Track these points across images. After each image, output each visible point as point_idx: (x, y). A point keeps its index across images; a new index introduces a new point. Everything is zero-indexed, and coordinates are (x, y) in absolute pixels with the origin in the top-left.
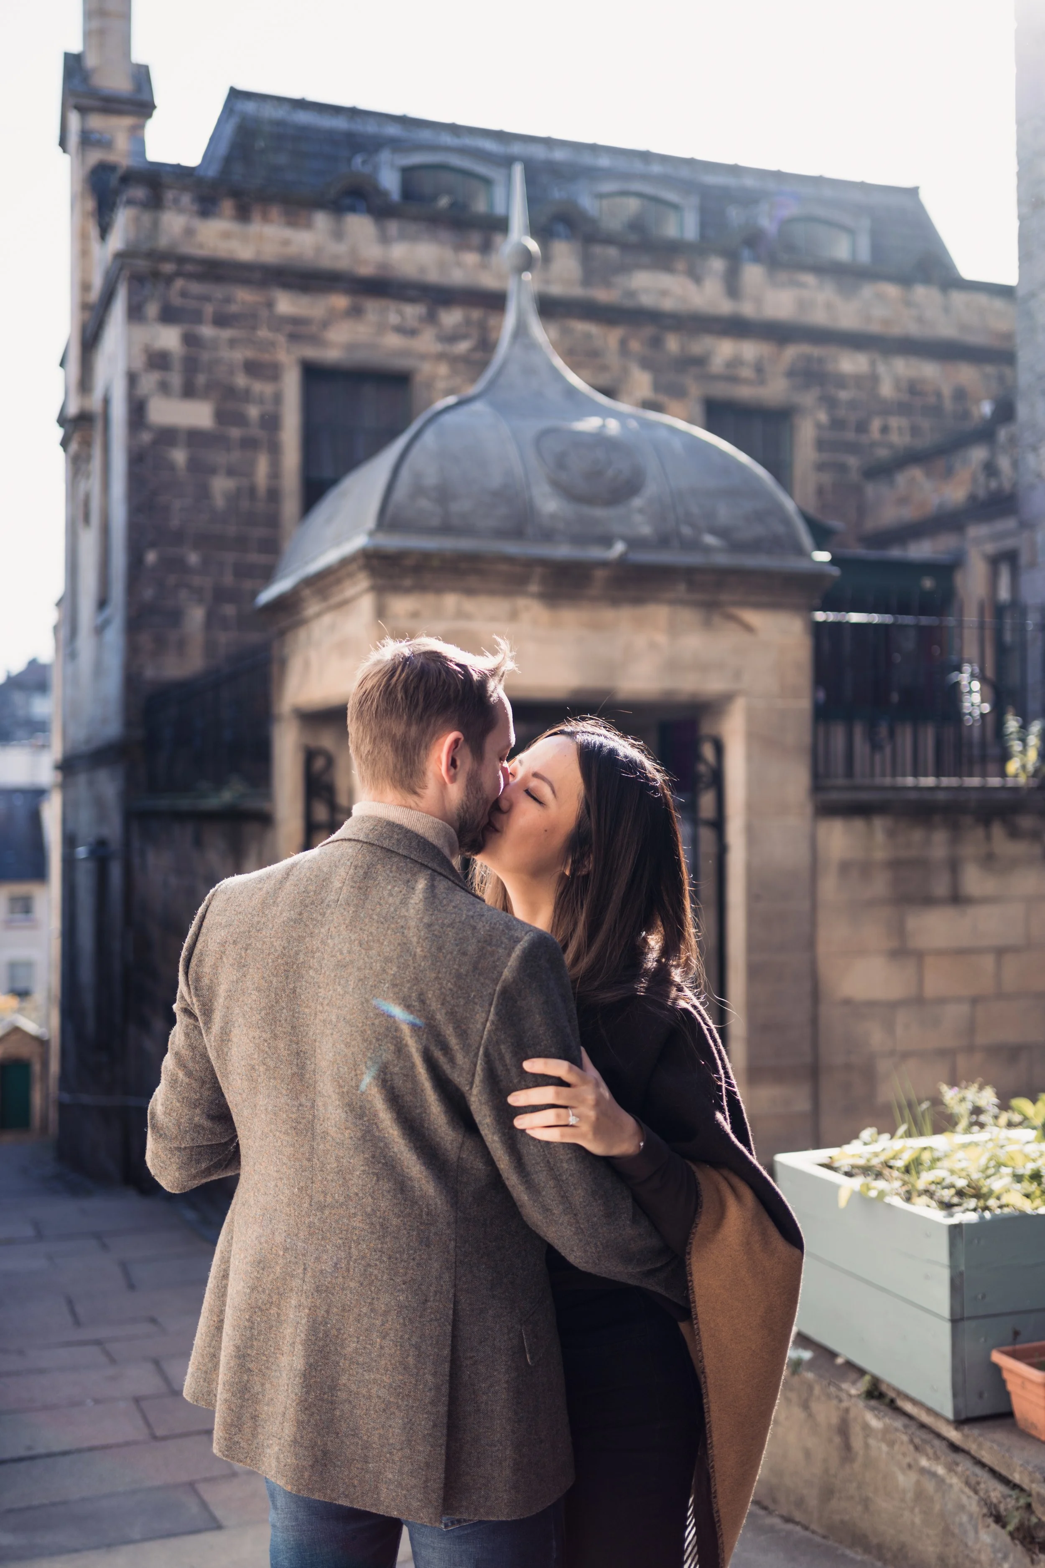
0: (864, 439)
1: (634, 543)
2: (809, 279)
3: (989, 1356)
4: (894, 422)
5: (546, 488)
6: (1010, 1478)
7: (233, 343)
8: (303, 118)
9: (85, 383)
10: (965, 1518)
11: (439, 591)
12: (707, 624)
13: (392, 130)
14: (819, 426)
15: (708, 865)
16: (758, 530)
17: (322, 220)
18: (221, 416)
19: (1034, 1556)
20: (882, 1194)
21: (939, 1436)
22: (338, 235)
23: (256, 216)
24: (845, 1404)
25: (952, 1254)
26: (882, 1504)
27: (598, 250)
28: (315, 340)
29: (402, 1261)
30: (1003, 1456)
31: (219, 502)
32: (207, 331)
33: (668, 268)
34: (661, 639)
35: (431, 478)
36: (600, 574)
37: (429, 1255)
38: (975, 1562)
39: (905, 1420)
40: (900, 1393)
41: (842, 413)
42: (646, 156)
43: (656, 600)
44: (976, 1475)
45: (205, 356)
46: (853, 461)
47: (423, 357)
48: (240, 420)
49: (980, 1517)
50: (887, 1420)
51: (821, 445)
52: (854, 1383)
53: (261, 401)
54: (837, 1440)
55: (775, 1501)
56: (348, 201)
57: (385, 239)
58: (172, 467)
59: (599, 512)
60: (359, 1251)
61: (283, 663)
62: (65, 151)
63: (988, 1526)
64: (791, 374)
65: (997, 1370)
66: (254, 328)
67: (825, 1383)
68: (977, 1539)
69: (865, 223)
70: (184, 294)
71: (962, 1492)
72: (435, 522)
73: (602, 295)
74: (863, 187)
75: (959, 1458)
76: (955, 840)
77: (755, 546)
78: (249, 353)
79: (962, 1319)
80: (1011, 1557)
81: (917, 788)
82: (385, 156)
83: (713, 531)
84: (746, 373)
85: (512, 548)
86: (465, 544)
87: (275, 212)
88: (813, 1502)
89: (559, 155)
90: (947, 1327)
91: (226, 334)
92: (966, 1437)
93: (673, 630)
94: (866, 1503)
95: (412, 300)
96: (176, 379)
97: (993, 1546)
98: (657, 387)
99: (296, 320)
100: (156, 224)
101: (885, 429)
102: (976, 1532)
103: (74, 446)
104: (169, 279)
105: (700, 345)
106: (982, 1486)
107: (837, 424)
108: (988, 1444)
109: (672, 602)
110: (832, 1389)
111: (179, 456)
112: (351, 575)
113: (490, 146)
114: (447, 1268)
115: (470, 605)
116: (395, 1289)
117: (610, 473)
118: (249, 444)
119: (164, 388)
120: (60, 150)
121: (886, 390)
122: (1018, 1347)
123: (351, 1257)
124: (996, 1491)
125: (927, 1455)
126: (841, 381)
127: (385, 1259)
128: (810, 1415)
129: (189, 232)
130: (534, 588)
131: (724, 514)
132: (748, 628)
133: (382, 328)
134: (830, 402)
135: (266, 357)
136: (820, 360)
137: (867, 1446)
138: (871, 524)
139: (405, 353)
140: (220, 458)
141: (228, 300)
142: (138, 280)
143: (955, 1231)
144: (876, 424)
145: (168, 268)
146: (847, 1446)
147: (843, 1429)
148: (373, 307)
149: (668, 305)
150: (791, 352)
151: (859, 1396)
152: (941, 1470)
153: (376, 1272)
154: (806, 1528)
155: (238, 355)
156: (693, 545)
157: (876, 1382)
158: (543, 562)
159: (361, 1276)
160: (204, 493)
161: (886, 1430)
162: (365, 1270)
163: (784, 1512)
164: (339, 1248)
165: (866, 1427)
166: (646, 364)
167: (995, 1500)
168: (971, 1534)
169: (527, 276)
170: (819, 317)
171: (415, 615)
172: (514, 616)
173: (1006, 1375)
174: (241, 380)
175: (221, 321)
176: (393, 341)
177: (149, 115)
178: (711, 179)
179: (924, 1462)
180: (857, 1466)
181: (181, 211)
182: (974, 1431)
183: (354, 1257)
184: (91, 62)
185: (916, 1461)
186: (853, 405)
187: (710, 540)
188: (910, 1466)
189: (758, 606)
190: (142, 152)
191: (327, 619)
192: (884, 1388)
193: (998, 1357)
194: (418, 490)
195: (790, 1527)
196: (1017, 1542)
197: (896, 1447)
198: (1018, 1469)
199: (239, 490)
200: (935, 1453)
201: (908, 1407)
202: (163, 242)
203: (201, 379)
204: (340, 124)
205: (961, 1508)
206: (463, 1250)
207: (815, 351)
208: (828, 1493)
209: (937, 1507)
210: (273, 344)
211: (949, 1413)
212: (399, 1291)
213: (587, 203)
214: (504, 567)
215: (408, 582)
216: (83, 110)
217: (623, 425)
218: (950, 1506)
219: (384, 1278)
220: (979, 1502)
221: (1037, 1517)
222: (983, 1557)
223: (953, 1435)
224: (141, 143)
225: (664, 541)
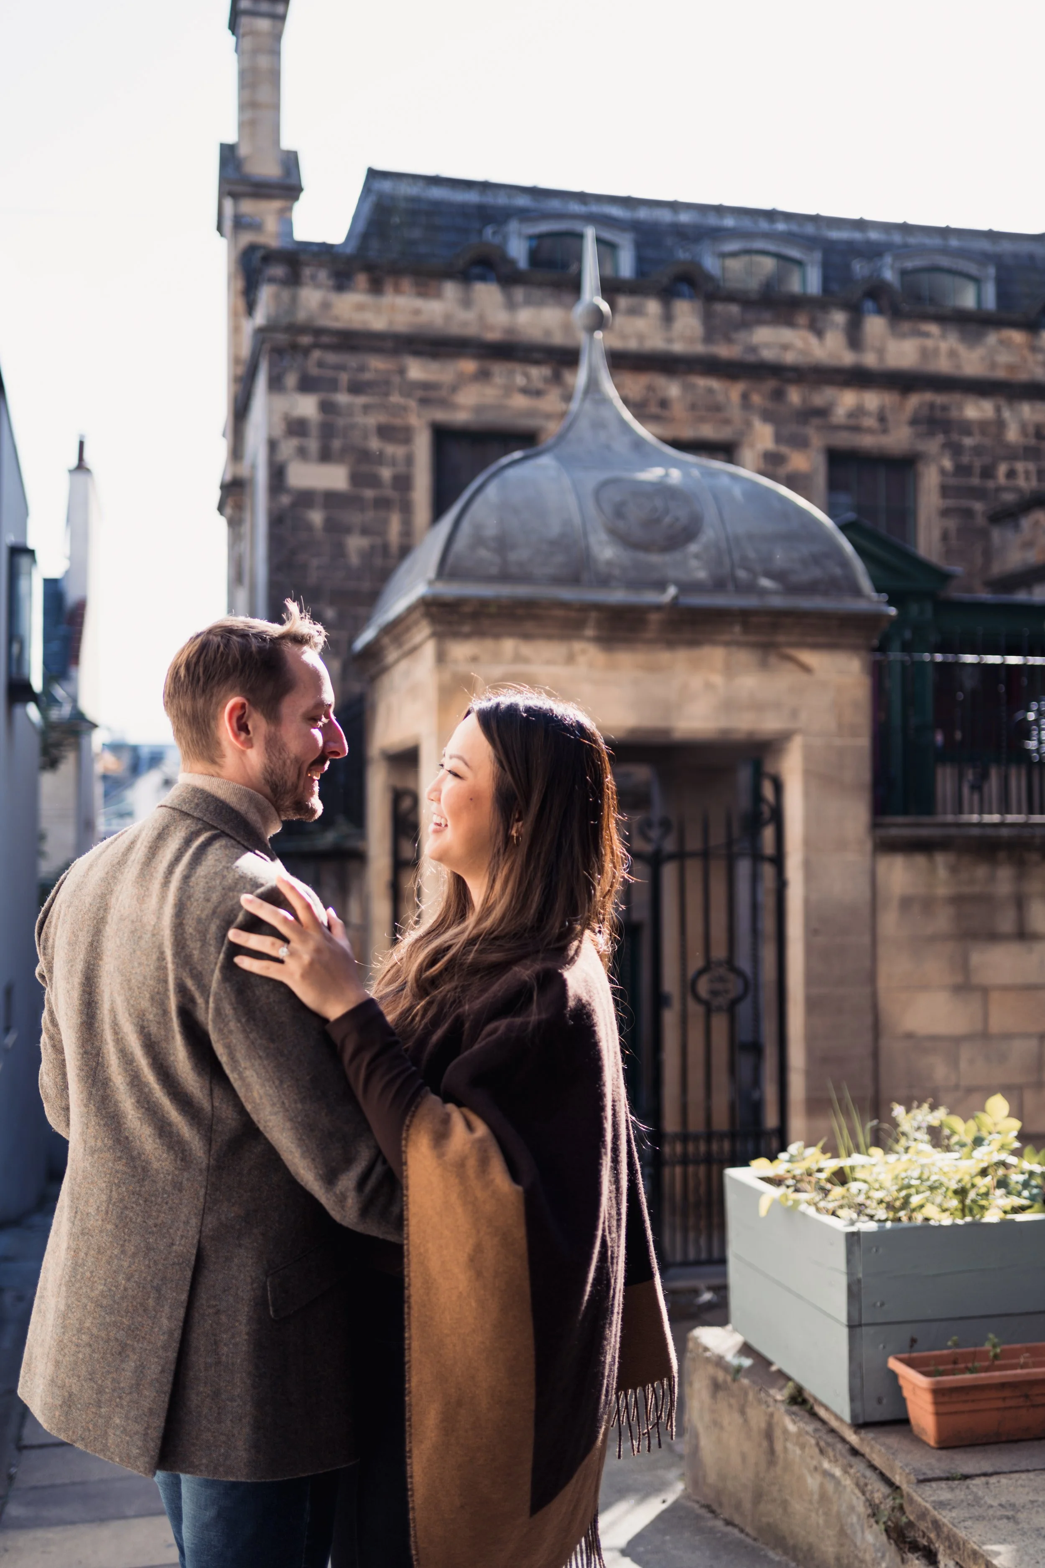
0: (990, 484)
1: (685, 587)
2: (933, 328)
3: (886, 1362)
4: (1020, 466)
5: (603, 536)
6: (893, 1480)
7: (366, 408)
8: (437, 193)
9: (237, 452)
10: (854, 1519)
11: (497, 636)
12: (764, 665)
13: (522, 201)
14: (943, 472)
15: (768, 901)
16: (816, 573)
17: (451, 290)
18: (356, 479)
19: (904, 1555)
20: (797, 1203)
21: (843, 1440)
22: (467, 303)
23: (389, 288)
24: (771, 1409)
25: (849, 1261)
26: (798, 1506)
27: (719, 307)
28: (445, 403)
29: (156, 1204)
30: (888, 1459)
31: (354, 560)
32: (342, 398)
33: (790, 323)
34: (717, 679)
35: (491, 529)
36: (654, 617)
37: (181, 1199)
38: (862, 1561)
39: (818, 1425)
40: (816, 1399)
41: (965, 459)
42: (771, 215)
43: (714, 643)
44: (865, 1477)
45: (341, 422)
46: (978, 507)
47: (548, 416)
48: (374, 481)
49: (866, 1517)
50: (802, 1425)
51: (945, 491)
52: (781, 1389)
53: (394, 463)
54: (765, 1444)
55: (721, 1504)
56: (477, 270)
57: (511, 305)
58: (309, 527)
59: (655, 558)
60: (119, 1194)
61: (373, 708)
62: (222, 235)
63: (871, 1527)
64: (914, 422)
65: (894, 1376)
66: (387, 394)
67: (757, 1388)
68: (863, 1538)
69: (992, 271)
70: (321, 364)
71: (854, 1494)
72: (494, 570)
73: (724, 351)
74: (991, 235)
75: (854, 1460)
76: (1021, 877)
77: (811, 588)
78: (382, 418)
79: (860, 1325)
80: (887, 1555)
81: (980, 825)
82: (513, 226)
83: (769, 575)
84: (870, 422)
85: (567, 594)
86: (522, 591)
87: (406, 283)
88: (747, 1505)
89: (684, 218)
90: (845, 1331)
91: (361, 400)
92: (862, 1440)
93: (729, 671)
94: (785, 1504)
95: (537, 362)
96: (313, 445)
97: (874, 1545)
98: (778, 438)
99: (426, 386)
100: (294, 300)
101: (1011, 474)
102: (863, 1532)
103: (228, 510)
104: (306, 351)
105: (821, 397)
106: (869, 1487)
107: (962, 470)
108: (878, 1447)
109: (727, 644)
110: (763, 1395)
111: (316, 517)
112: (416, 623)
113: (616, 211)
114: (195, 1214)
115: (527, 649)
116: (146, 1231)
117: (668, 520)
118: (383, 504)
119: (302, 453)
120: (218, 234)
121: (1012, 435)
122: (914, 1355)
123: (111, 1200)
124: (879, 1491)
125: (829, 1457)
126: (966, 428)
127: (141, 1202)
128: (746, 1421)
129: (326, 306)
130: (590, 632)
131: (780, 557)
132: (806, 669)
133: (508, 390)
134: (956, 449)
135: (398, 422)
136: (945, 408)
137: (785, 1449)
138: (997, 569)
139: (532, 413)
140: (355, 518)
141: (362, 369)
142: (278, 352)
143: (853, 1239)
144: (1002, 469)
145: (306, 340)
146: (772, 1451)
147: (769, 1435)
148: (500, 371)
149: (790, 358)
150: (914, 401)
151: (783, 1401)
152: (838, 1472)
153: (131, 1214)
154: (742, 1531)
155: (371, 421)
156: (751, 588)
157: (800, 1390)
158: (598, 607)
159: (117, 1218)
160: (339, 551)
161: (800, 1434)
162: (122, 1213)
163: (726, 1515)
164: (102, 1190)
165: (785, 1431)
166: (768, 416)
167: (877, 1501)
168: (859, 1534)
169: (599, 335)
170: (943, 366)
171: (474, 659)
172: (570, 659)
173: (902, 1382)
174: (374, 444)
175: (356, 388)
176: (520, 402)
177: (296, 198)
178: (835, 235)
179: (826, 1465)
180: (779, 1469)
181: (318, 286)
182: (869, 1435)
183: (114, 1200)
184: (243, 151)
185: (820, 1463)
186: (978, 450)
187: (765, 583)
188: (816, 1469)
189: (815, 646)
190: (290, 233)
191: (403, 665)
192: (806, 1395)
193: (894, 1364)
194: (478, 541)
195: (729, 1529)
196: (892, 1541)
197: (807, 1450)
198: (899, 1471)
199: (373, 547)
200: (835, 1456)
201: (822, 1413)
202: (301, 316)
203: (336, 444)
204: (472, 197)
205: (852, 1508)
206: (213, 1197)
207: (940, 399)
208: (758, 1496)
209: (835, 1508)
210: (405, 409)
211: (847, 1417)
212: (150, 1233)
213: (710, 264)
214: (560, 613)
215: (466, 629)
216: (235, 196)
217: (686, 474)
218: (844, 1508)
219: (138, 1220)
220: (865, 1503)
221: (907, 1517)
222: (868, 1557)
223: (853, 1438)
224: (289, 224)
225: (719, 585)
